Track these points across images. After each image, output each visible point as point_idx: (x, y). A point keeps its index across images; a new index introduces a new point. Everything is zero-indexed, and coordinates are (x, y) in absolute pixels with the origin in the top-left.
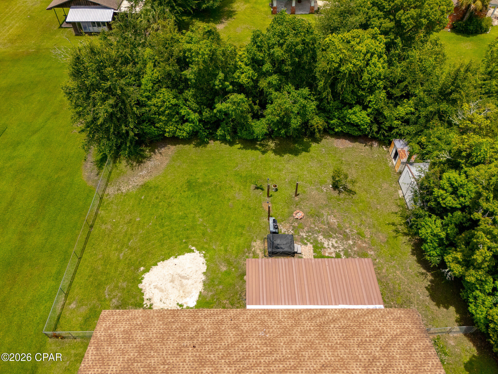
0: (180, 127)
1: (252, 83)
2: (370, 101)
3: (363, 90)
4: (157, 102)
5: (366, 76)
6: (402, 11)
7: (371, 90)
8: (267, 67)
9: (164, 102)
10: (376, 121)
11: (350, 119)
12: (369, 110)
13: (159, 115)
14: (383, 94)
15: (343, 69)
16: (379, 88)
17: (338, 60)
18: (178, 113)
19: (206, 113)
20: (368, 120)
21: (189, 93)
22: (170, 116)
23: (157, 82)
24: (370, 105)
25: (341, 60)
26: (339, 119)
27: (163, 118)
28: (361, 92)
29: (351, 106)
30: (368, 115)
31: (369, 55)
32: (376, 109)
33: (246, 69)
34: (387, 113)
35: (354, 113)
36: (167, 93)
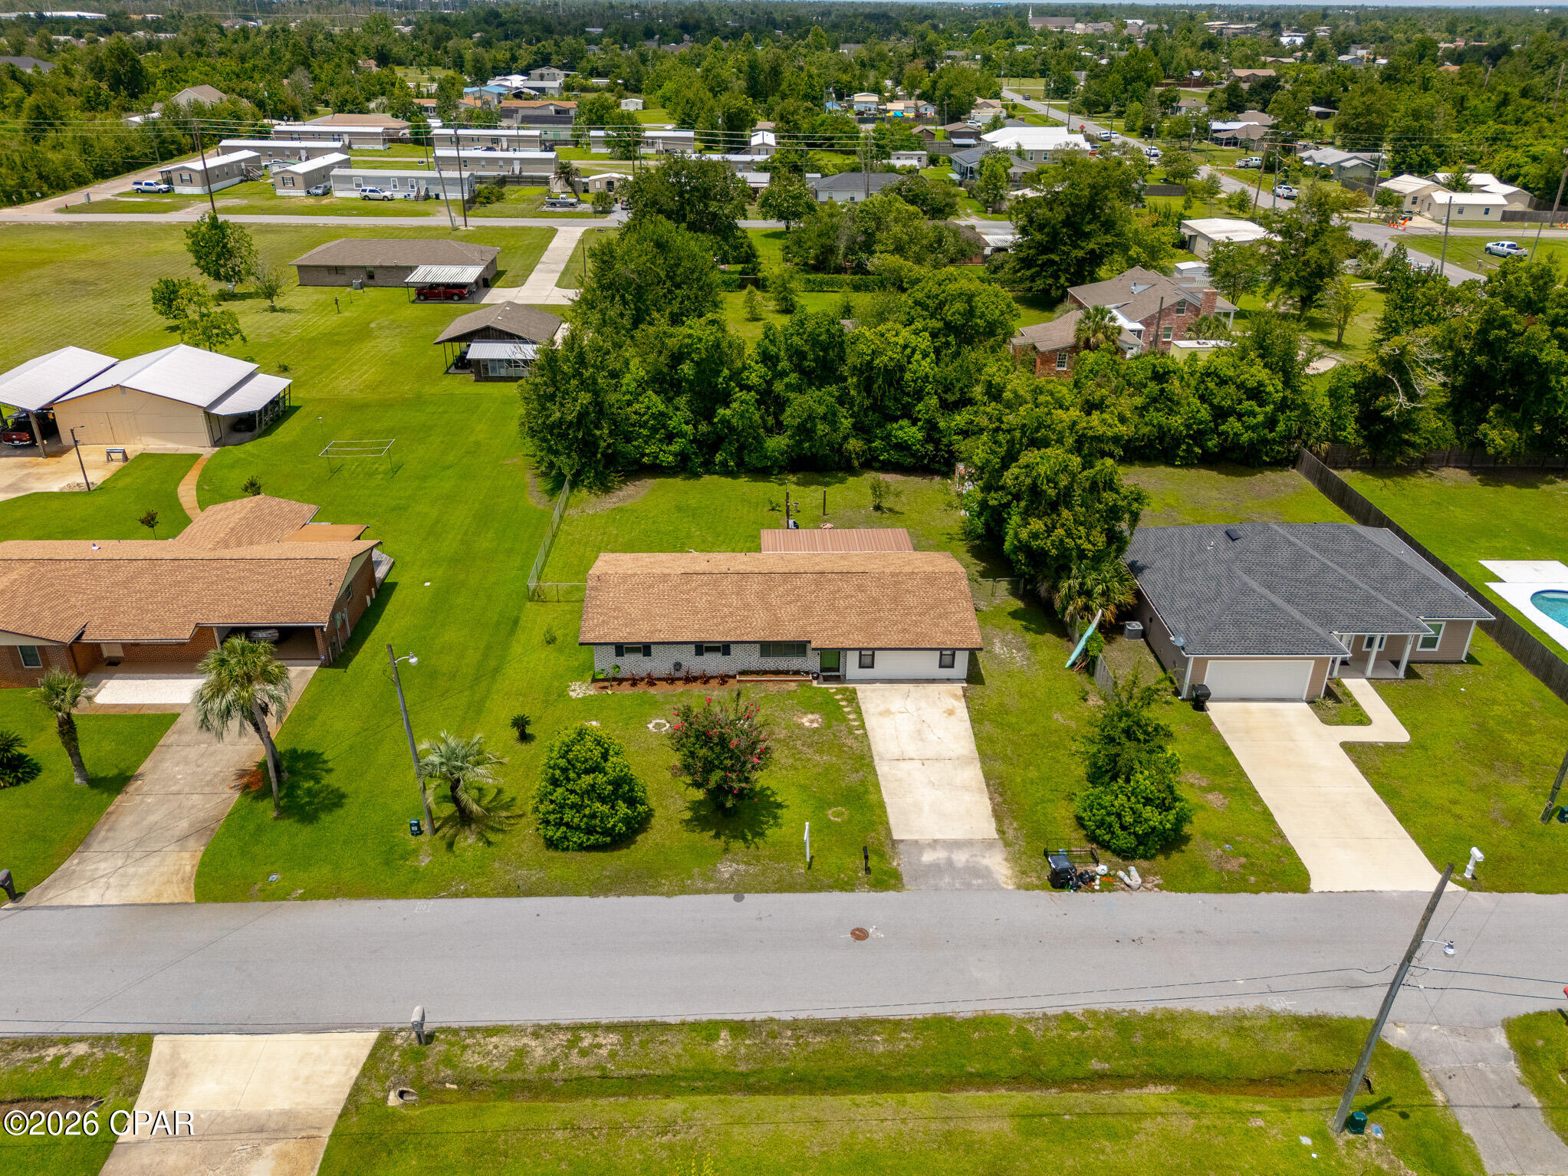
0: (664, 447)
1: (764, 385)
2: (919, 412)
3: (908, 395)
4: (641, 408)
5: (908, 376)
6: (948, 307)
7: (919, 395)
8: (784, 364)
9: (648, 408)
10: (929, 439)
11: (896, 438)
12: (920, 424)
13: (641, 427)
14: (934, 401)
15: (876, 362)
16: (928, 393)
18: (664, 426)
19: (704, 427)
20: (920, 436)
21: (682, 401)
22: (654, 430)
23: (642, 385)
24: (920, 417)
25: (873, 352)
26: (882, 439)
27: (645, 432)
28: (906, 399)
29: (896, 419)
30: (919, 430)
31: (909, 350)
32: (928, 421)
33: (757, 367)
34: (942, 424)
35: (901, 428)
36: (654, 397)
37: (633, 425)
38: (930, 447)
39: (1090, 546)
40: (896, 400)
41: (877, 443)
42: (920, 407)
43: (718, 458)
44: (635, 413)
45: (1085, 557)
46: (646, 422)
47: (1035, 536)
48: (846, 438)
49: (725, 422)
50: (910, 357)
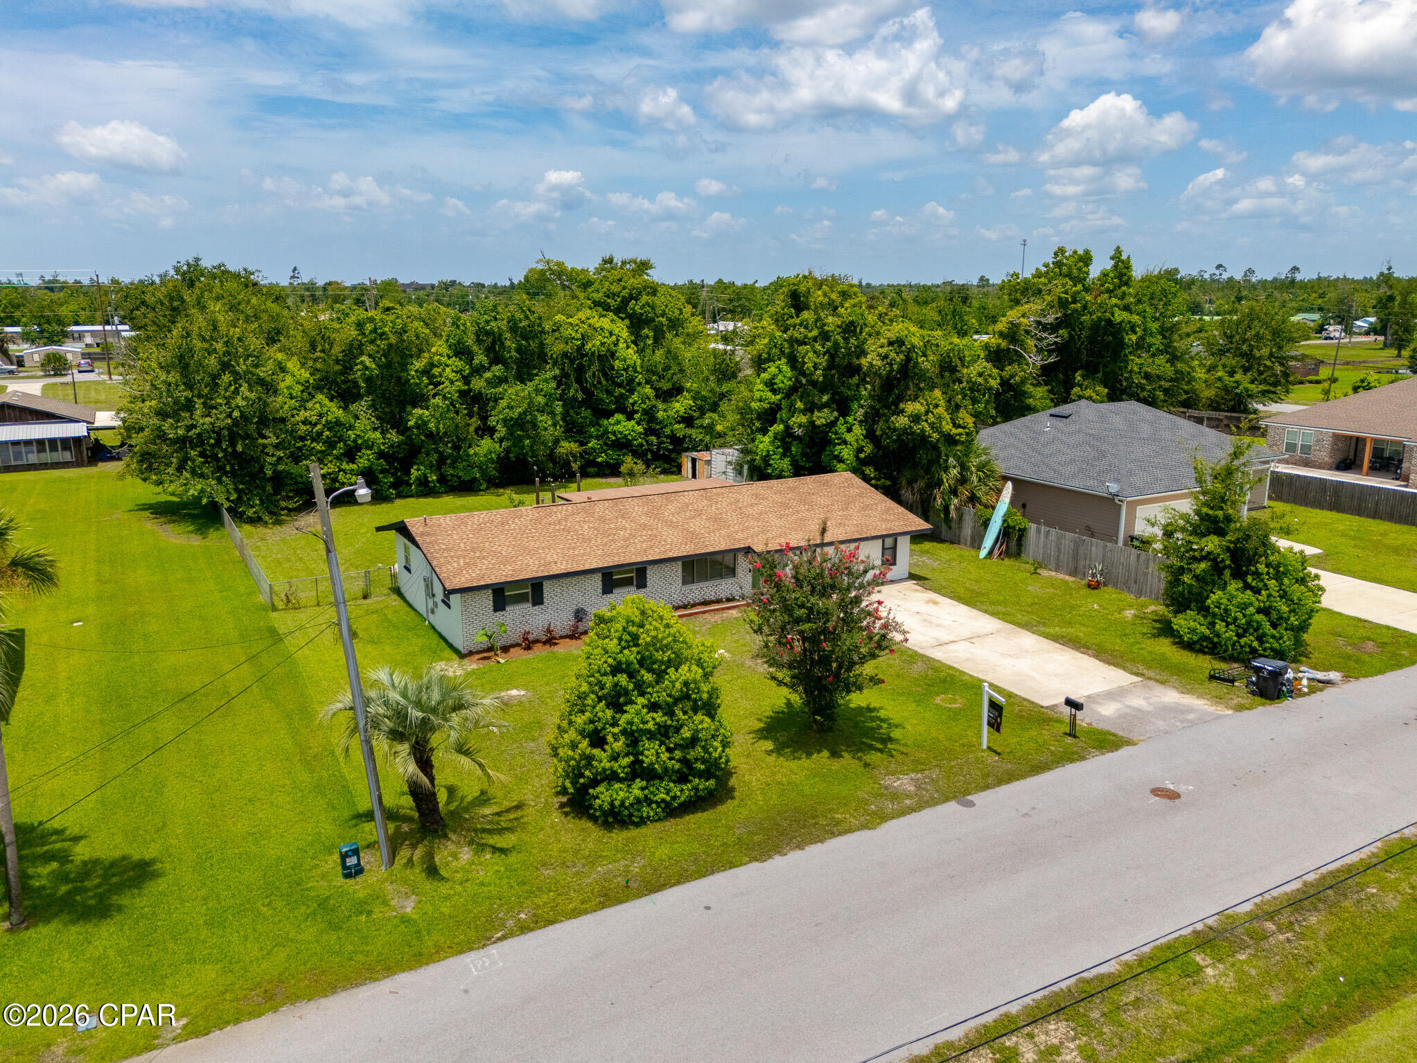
0: (344, 466)
2: (633, 404)
3: (620, 385)
4: (311, 417)
5: (618, 364)
6: (633, 302)
7: (631, 386)
9: (321, 416)
10: (649, 431)
11: (614, 433)
12: (637, 416)
13: (313, 440)
14: (648, 390)
15: (588, 347)
16: (639, 384)
17: (579, 336)
18: (341, 439)
20: (640, 429)
21: (361, 407)
22: (331, 445)
23: (309, 391)
24: (636, 408)
25: (583, 337)
26: (598, 437)
27: (319, 447)
28: (619, 391)
29: (609, 414)
30: (638, 424)
31: (614, 337)
32: (646, 412)
33: (449, 362)
34: (660, 414)
35: (618, 422)
36: (326, 401)
37: (302, 439)
38: (653, 439)
39: (960, 430)
40: (608, 392)
41: (592, 444)
42: (635, 397)
43: (414, 473)
44: (304, 423)
45: (956, 443)
46: (320, 434)
47: (916, 418)
48: (556, 442)
49: (422, 425)
50: (616, 344)
